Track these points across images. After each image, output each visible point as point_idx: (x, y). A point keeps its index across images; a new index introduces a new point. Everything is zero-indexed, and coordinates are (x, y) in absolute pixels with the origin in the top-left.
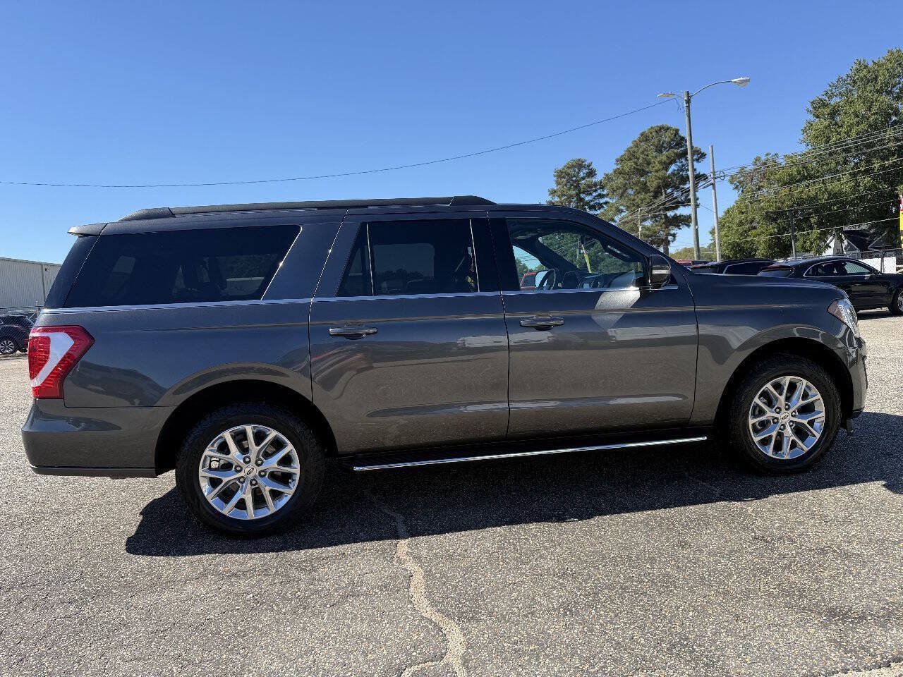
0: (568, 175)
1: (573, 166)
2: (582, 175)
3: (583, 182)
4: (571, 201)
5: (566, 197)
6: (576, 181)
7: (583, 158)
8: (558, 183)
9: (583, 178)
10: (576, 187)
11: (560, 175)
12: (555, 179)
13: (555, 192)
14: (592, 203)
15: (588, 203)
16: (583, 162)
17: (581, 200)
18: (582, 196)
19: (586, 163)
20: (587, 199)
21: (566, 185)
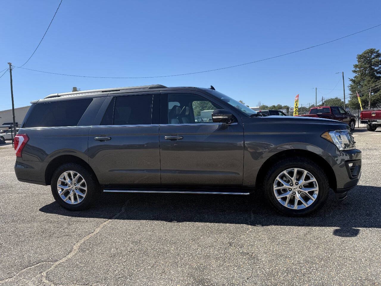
0: (365, 57)
1: (368, 53)
2: (373, 56)
3: (374, 60)
4: (366, 70)
5: (363, 68)
6: (369, 60)
7: (373, 48)
8: (359, 62)
9: (374, 58)
10: (369, 63)
11: (360, 57)
12: (357, 59)
13: (357, 66)
14: (379, 70)
15: (376, 70)
16: (373, 50)
17: (372, 69)
18: (373, 67)
19: (376, 50)
20: (375, 68)
21: (364, 62)
